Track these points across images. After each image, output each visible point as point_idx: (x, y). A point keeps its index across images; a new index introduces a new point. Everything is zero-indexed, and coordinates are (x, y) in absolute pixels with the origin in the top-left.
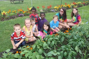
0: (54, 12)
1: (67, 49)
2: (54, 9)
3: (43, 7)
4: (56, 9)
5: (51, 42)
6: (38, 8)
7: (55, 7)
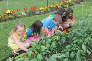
0: (40, 14)
1: (73, 48)
2: (40, 11)
3: (24, 8)
4: (42, 10)
5: (50, 44)
6: (18, 10)
7: (41, 9)
